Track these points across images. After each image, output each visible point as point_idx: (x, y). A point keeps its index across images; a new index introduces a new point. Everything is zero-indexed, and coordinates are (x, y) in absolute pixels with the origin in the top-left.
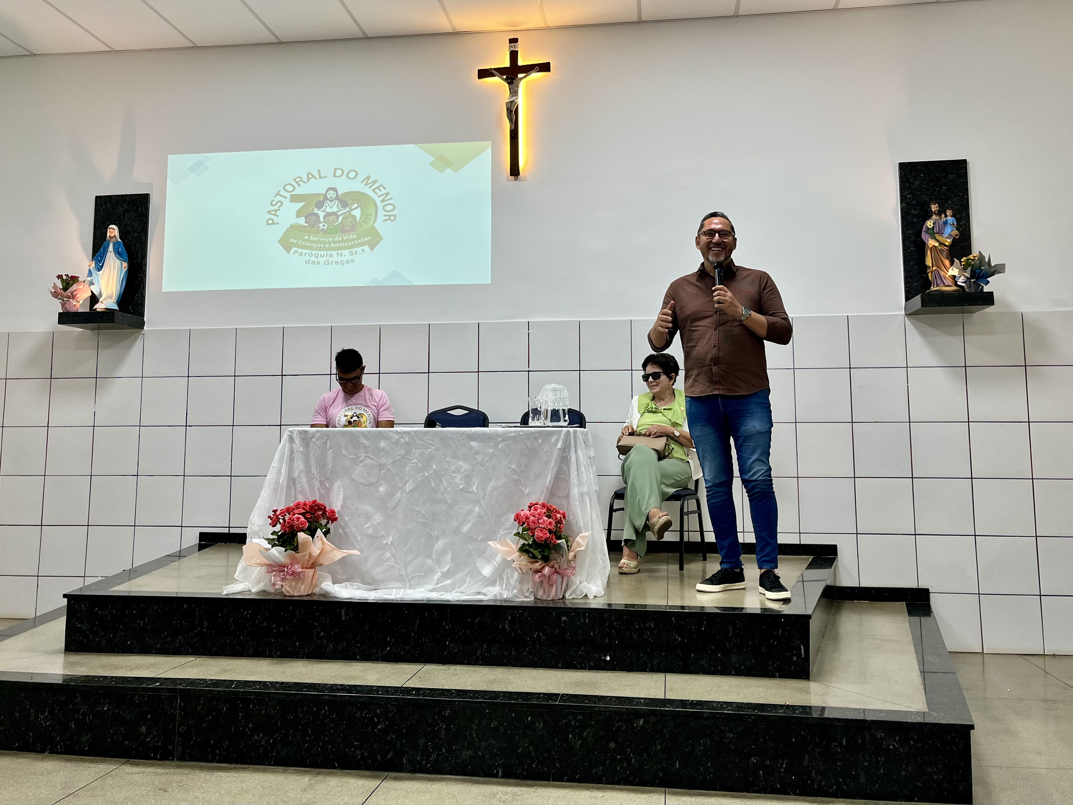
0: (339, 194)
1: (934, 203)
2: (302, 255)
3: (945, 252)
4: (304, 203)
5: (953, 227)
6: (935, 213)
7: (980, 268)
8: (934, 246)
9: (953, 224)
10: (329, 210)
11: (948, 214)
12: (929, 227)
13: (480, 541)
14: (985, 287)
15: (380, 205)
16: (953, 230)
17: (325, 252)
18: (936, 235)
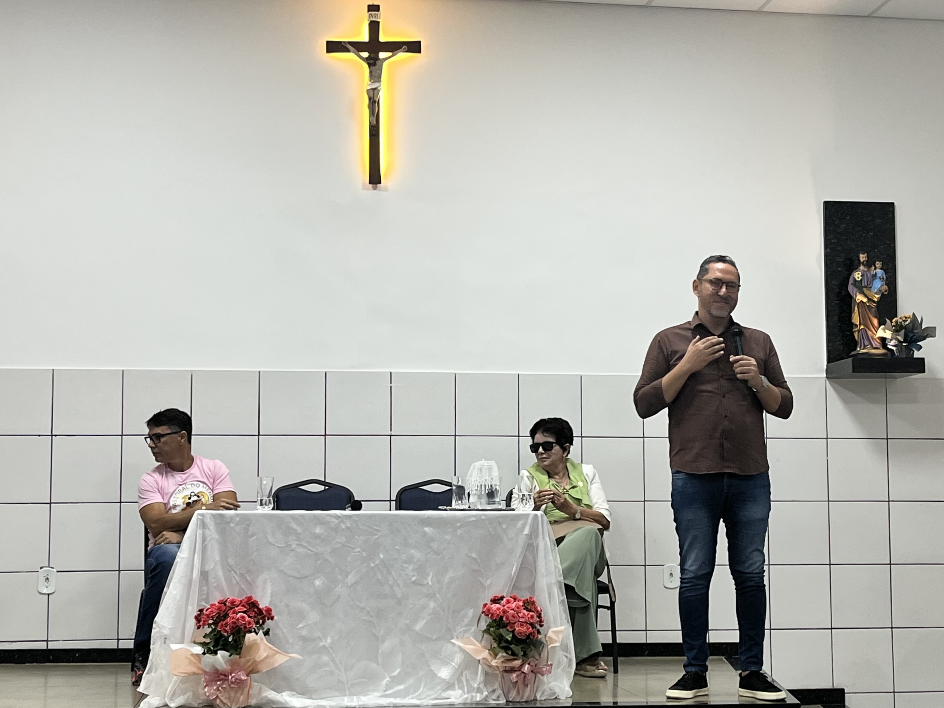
1: (863, 252)
3: (873, 310)
5: (882, 281)
6: (863, 263)
7: (912, 332)
8: (862, 301)
9: (883, 278)
11: (877, 266)
12: (857, 279)
13: (435, 640)
14: (916, 352)
16: (882, 286)
18: (864, 289)
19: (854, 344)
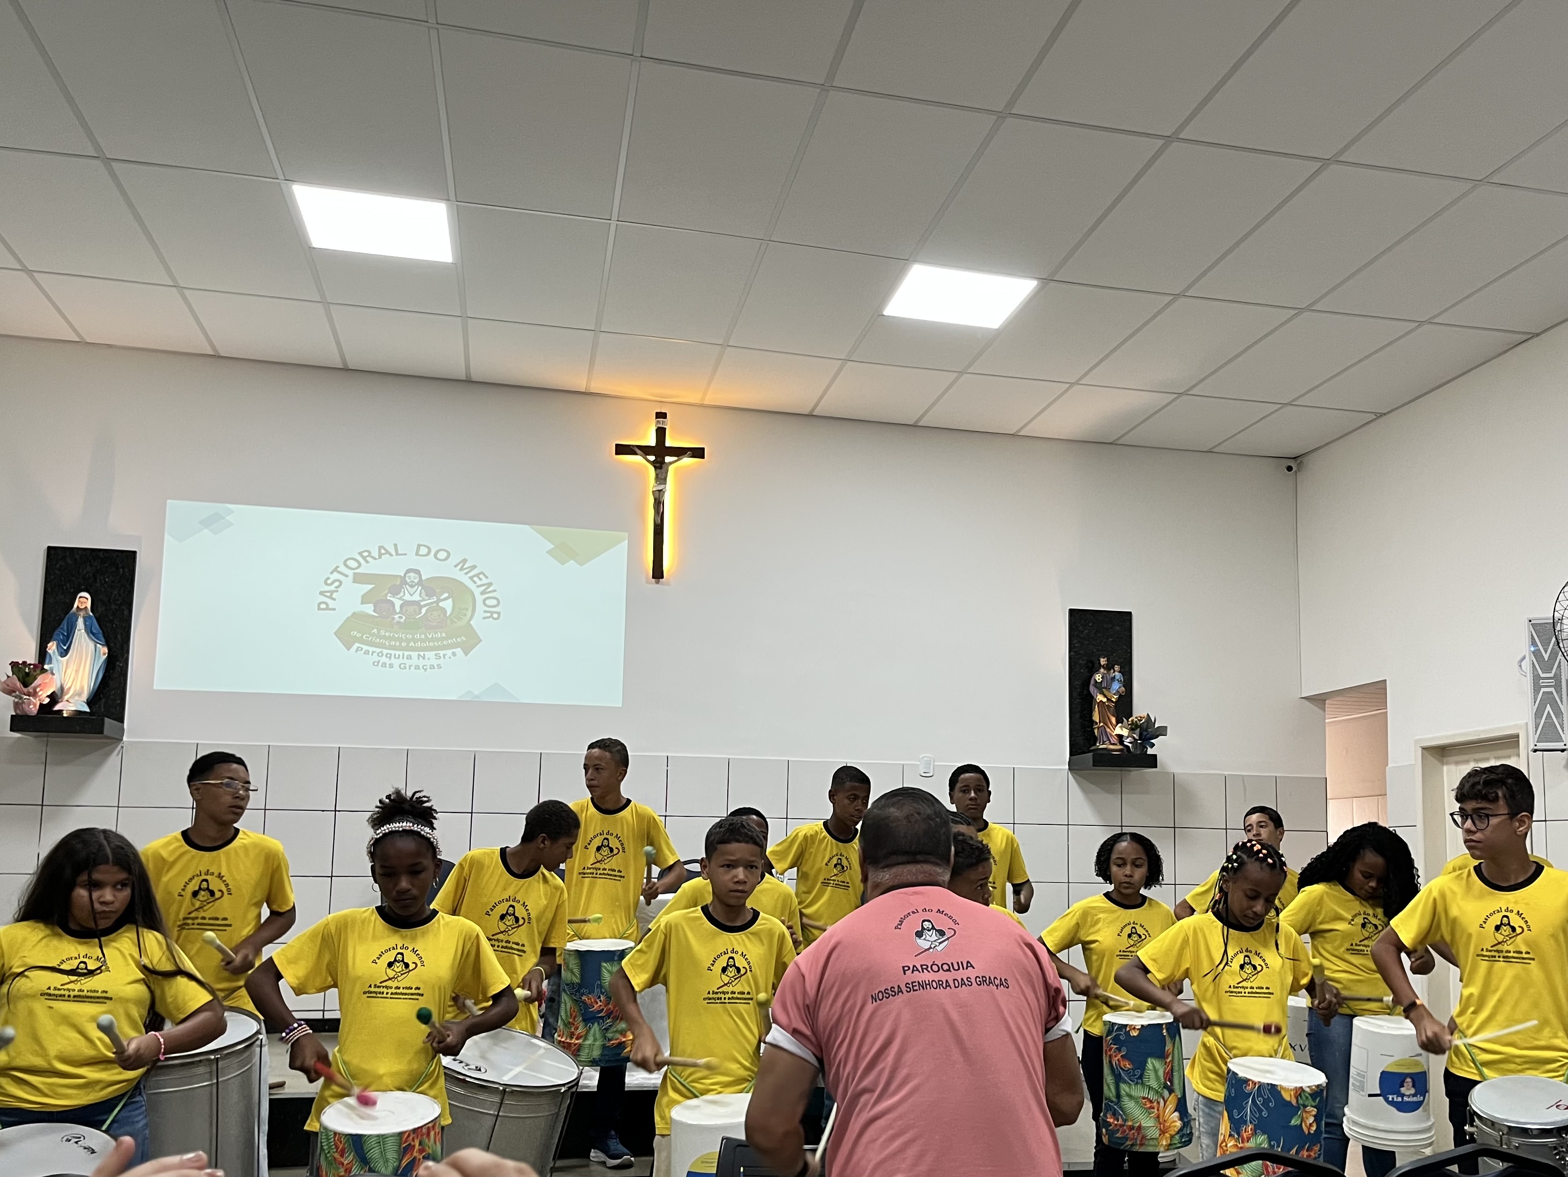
0: (424, 578)
1: (1103, 657)
2: (368, 654)
3: (1112, 709)
4: (373, 586)
5: (1120, 683)
8: (1101, 701)
10: (407, 597)
11: (1116, 669)
12: (1098, 681)
15: (479, 599)
17: (401, 653)
18: (1104, 690)
19: (1095, 739)
